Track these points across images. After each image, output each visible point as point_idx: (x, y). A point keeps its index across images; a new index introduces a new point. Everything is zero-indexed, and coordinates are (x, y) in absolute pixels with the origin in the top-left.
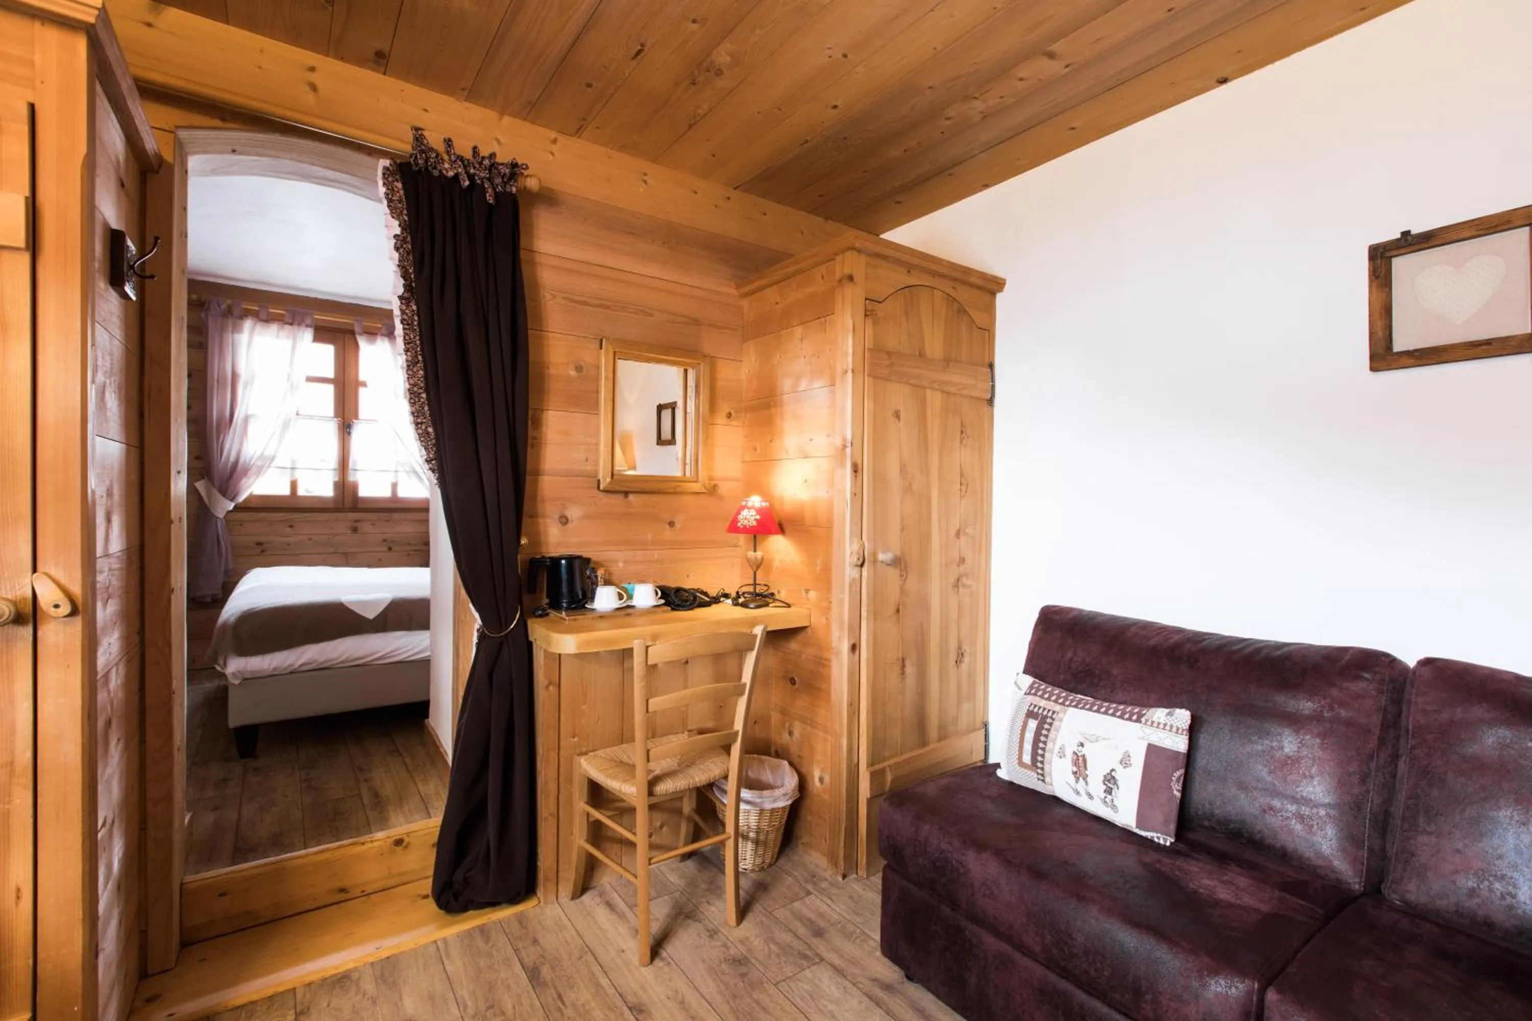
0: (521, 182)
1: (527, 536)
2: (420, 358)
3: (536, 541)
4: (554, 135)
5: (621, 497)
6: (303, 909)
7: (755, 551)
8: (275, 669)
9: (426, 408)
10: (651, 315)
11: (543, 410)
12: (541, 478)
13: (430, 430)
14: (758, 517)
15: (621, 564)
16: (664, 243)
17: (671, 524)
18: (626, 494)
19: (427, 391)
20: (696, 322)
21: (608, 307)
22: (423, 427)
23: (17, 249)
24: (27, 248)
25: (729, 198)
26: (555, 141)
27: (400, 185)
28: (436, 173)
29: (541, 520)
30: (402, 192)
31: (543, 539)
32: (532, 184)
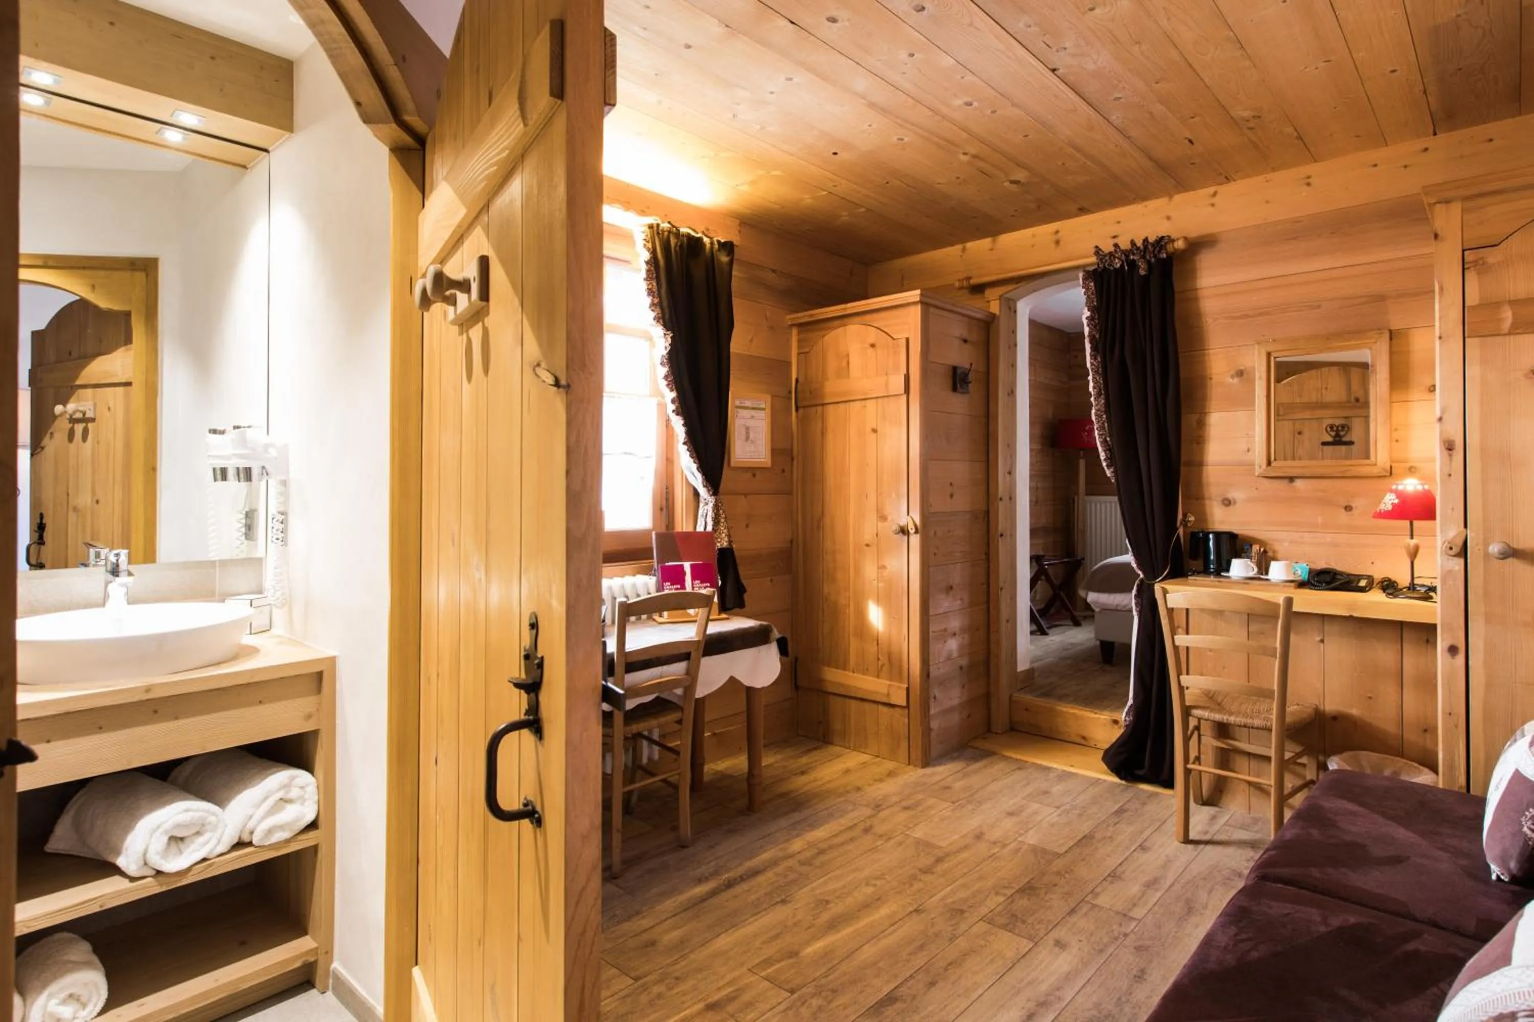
0: (1170, 248)
1: (1193, 514)
2: (1103, 392)
3: (1202, 517)
4: (1212, 190)
5: (1286, 482)
6: (1060, 738)
7: (1412, 537)
8: (1117, 605)
9: (1106, 425)
10: (1319, 307)
11: (1205, 413)
12: (1205, 468)
13: (1108, 439)
14: (1396, 501)
15: (1286, 544)
16: (1333, 233)
17: (1348, 508)
18: (1291, 479)
19: (1105, 413)
20: (1381, 298)
21: (1268, 314)
22: (1104, 437)
23: (902, 395)
24: (905, 392)
25: (1426, 149)
26: (1215, 194)
27: (1092, 284)
28: (1111, 268)
29: (1207, 502)
30: (1093, 288)
31: (1209, 517)
32: (1180, 244)
